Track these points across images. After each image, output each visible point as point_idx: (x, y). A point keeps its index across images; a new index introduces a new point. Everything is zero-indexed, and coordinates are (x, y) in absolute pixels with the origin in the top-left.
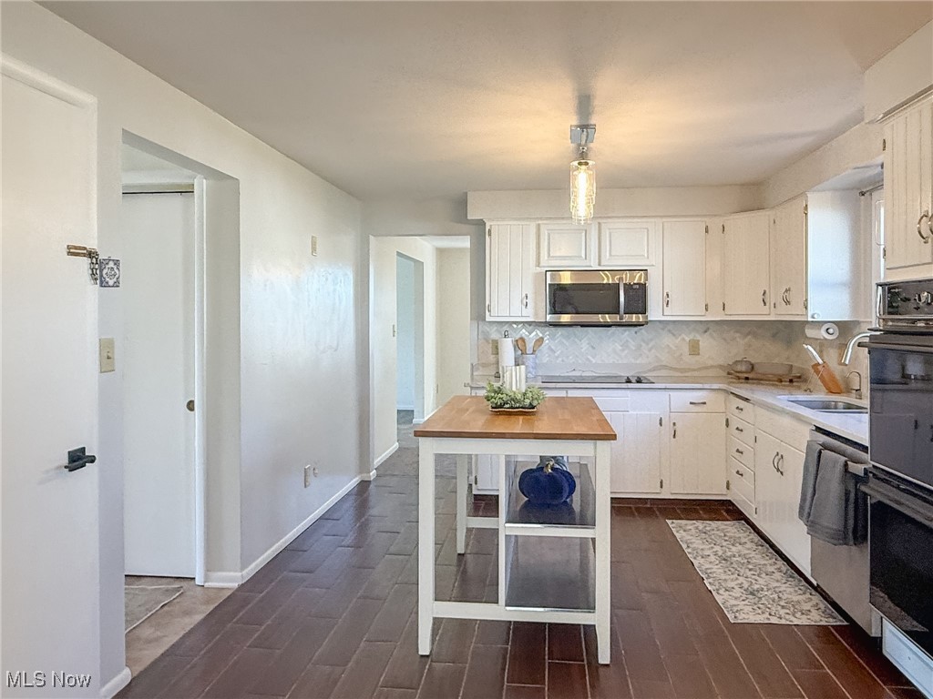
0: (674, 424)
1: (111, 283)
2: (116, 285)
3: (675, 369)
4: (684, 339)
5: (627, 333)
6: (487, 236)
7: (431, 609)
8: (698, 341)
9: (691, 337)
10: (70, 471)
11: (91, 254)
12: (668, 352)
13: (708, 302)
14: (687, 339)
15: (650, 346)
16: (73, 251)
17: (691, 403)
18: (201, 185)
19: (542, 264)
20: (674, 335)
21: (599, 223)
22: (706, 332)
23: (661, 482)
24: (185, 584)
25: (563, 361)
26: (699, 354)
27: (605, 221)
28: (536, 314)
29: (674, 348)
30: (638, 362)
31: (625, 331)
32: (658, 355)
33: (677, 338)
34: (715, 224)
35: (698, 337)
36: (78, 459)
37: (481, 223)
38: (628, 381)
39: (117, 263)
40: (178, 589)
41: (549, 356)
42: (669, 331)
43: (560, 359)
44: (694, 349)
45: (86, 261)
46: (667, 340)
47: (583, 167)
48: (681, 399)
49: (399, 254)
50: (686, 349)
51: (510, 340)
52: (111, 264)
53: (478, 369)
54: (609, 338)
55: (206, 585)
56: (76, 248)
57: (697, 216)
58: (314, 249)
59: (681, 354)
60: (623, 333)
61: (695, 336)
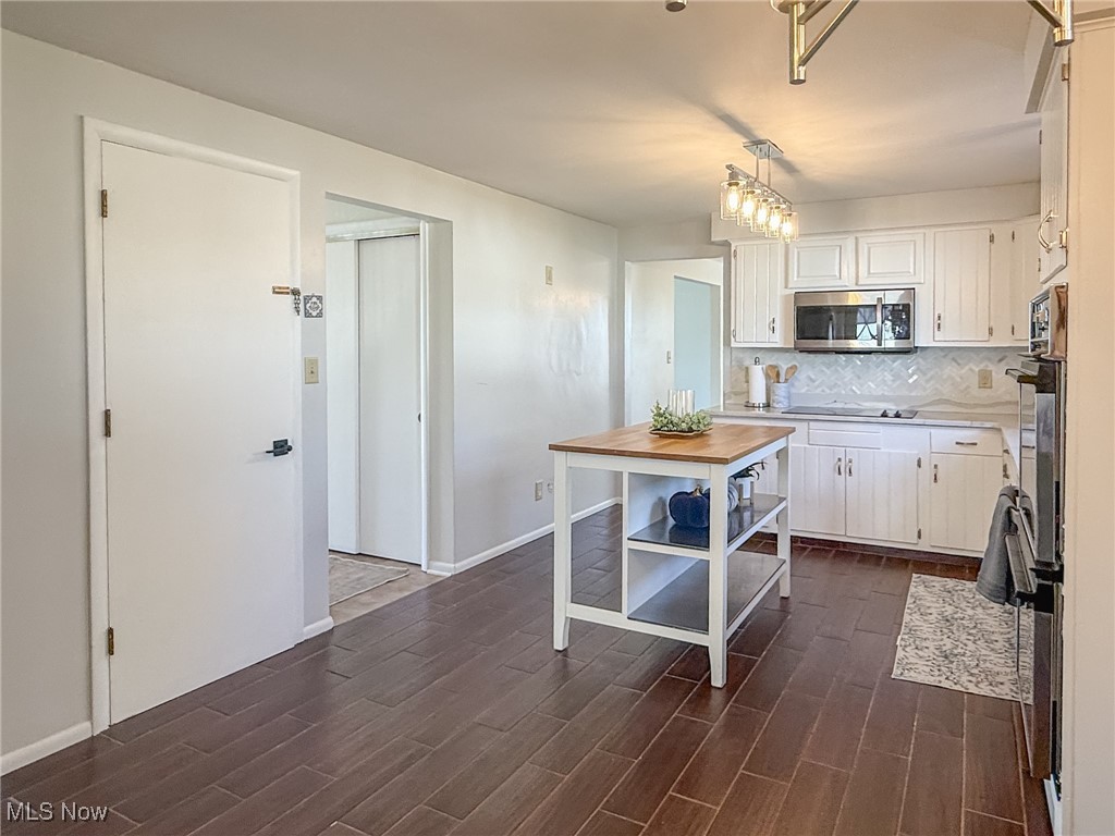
0: (936, 466)
1: (314, 314)
2: (320, 315)
3: (959, 405)
4: (971, 370)
5: (899, 362)
6: (732, 258)
7: (565, 610)
8: (991, 371)
9: (982, 366)
10: (275, 455)
11: (296, 292)
12: (953, 384)
13: (992, 324)
14: (977, 370)
15: (929, 375)
16: (277, 291)
17: (957, 443)
18: (424, 227)
19: (790, 286)
20: (959, 364)
21: (856, 238)
22: (1000, 360)
23: (919, 532)
24: (412, 569)
25: (823, 391)
26: (991, 387)
27: (863, 234)
28: (786, 340)
29: (959, 379)
30: (913, 394)
31: (898, 358)
32: (938, 386)
33: (962, 368)
34: (1001, 232)
35: (991, 367)
36: (281, 448)
37: (727, 244)
38: (884, 415)
39: (320, 298)
40: (405, 572)
41: (808, 385)
42: (953, 359)
43: (820, 389)
44: (985, 380)
45: (290, 298)
46: (950, 370)
47: (734, 188)
48: (945, 438)
49: (676, 277)
50: (975, 380)
51: (760, 366)
52: (314, 299)
53: (730, 398)
54: (878, 367)
55: (428, 571)
56: (280, 288)
57: (978, 223)
58: (549, 278)
59: (968, 387)
60: (894, 362)
61: (987, 366)
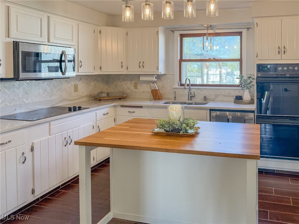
0: (98, 127)
3: (70, 100)
4: (72, 84)
5: (46, 83)
9: (75, 83)
12: (66, 92)
13: (95, 66)
15: (58, 89)
19: (11, 36)
22: (80, 80)
23: (94, 158)
26: (78, 91)
29: (68, 89)
30: (52, 99)
32: (61, 94)
33: (69, 84)
35: (78, 83)
44: (76, 88)
50: (73, 89)
59: (71, 92)
60: (43, 84)
61: (76, 83)
